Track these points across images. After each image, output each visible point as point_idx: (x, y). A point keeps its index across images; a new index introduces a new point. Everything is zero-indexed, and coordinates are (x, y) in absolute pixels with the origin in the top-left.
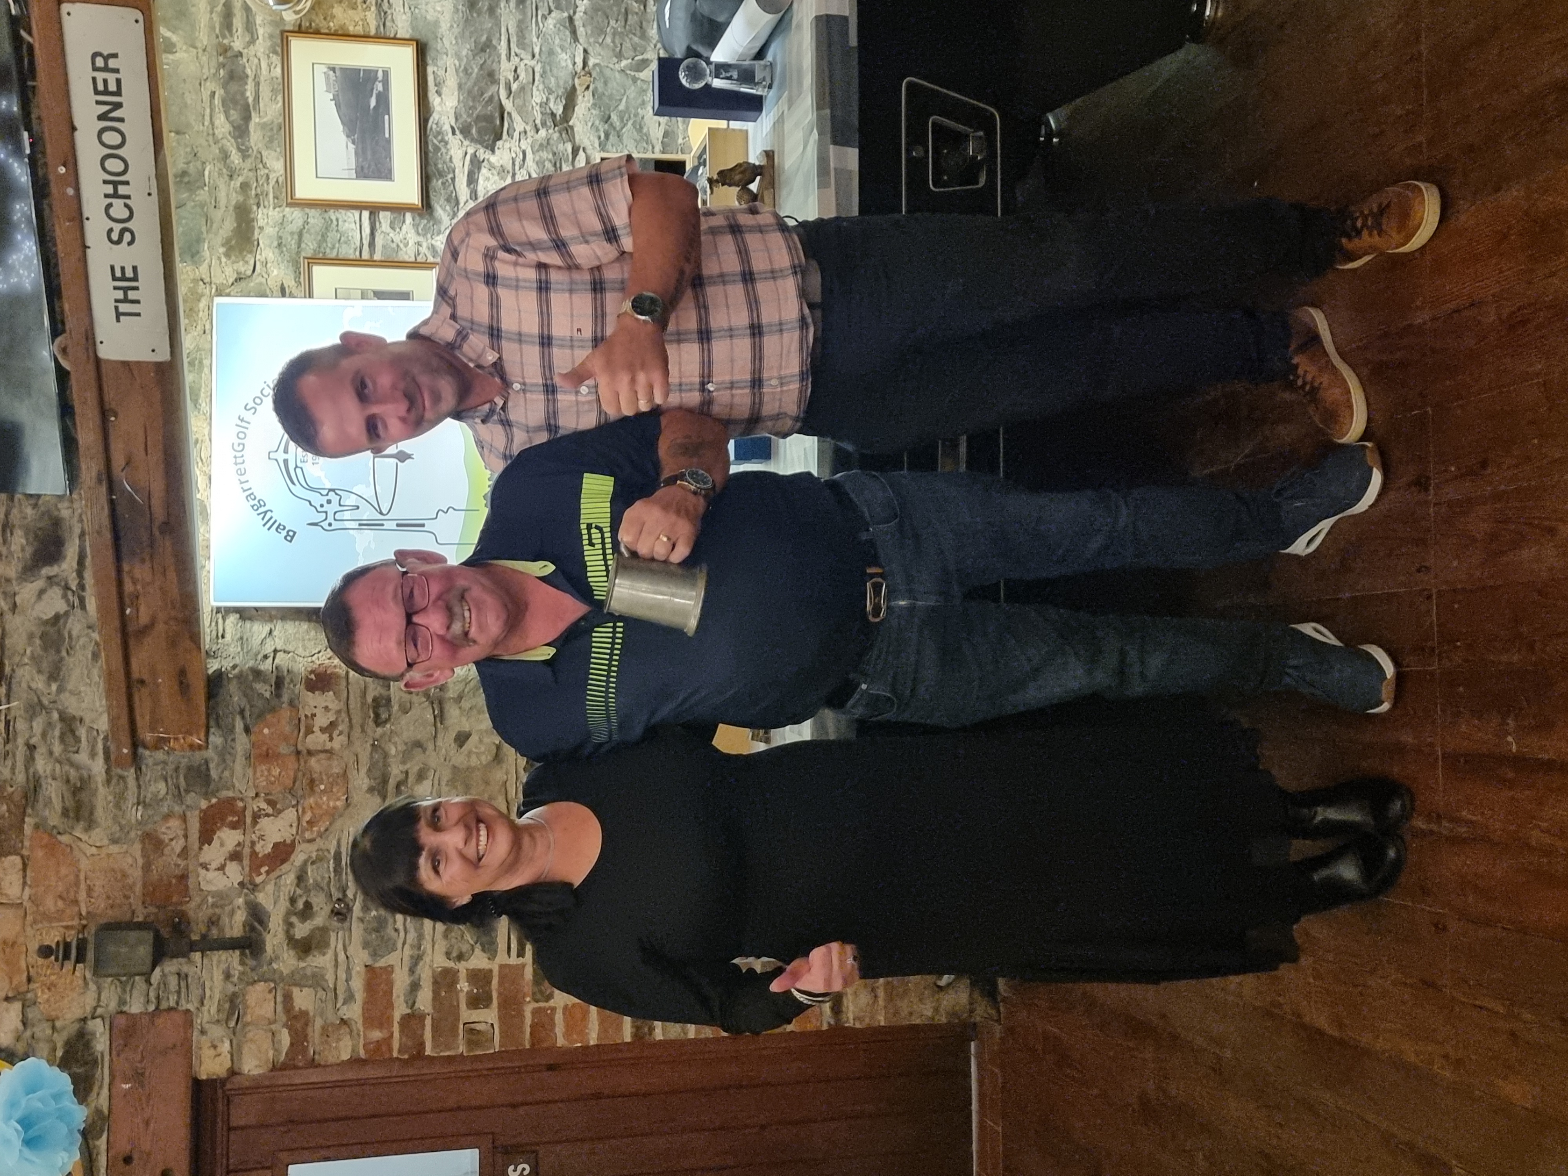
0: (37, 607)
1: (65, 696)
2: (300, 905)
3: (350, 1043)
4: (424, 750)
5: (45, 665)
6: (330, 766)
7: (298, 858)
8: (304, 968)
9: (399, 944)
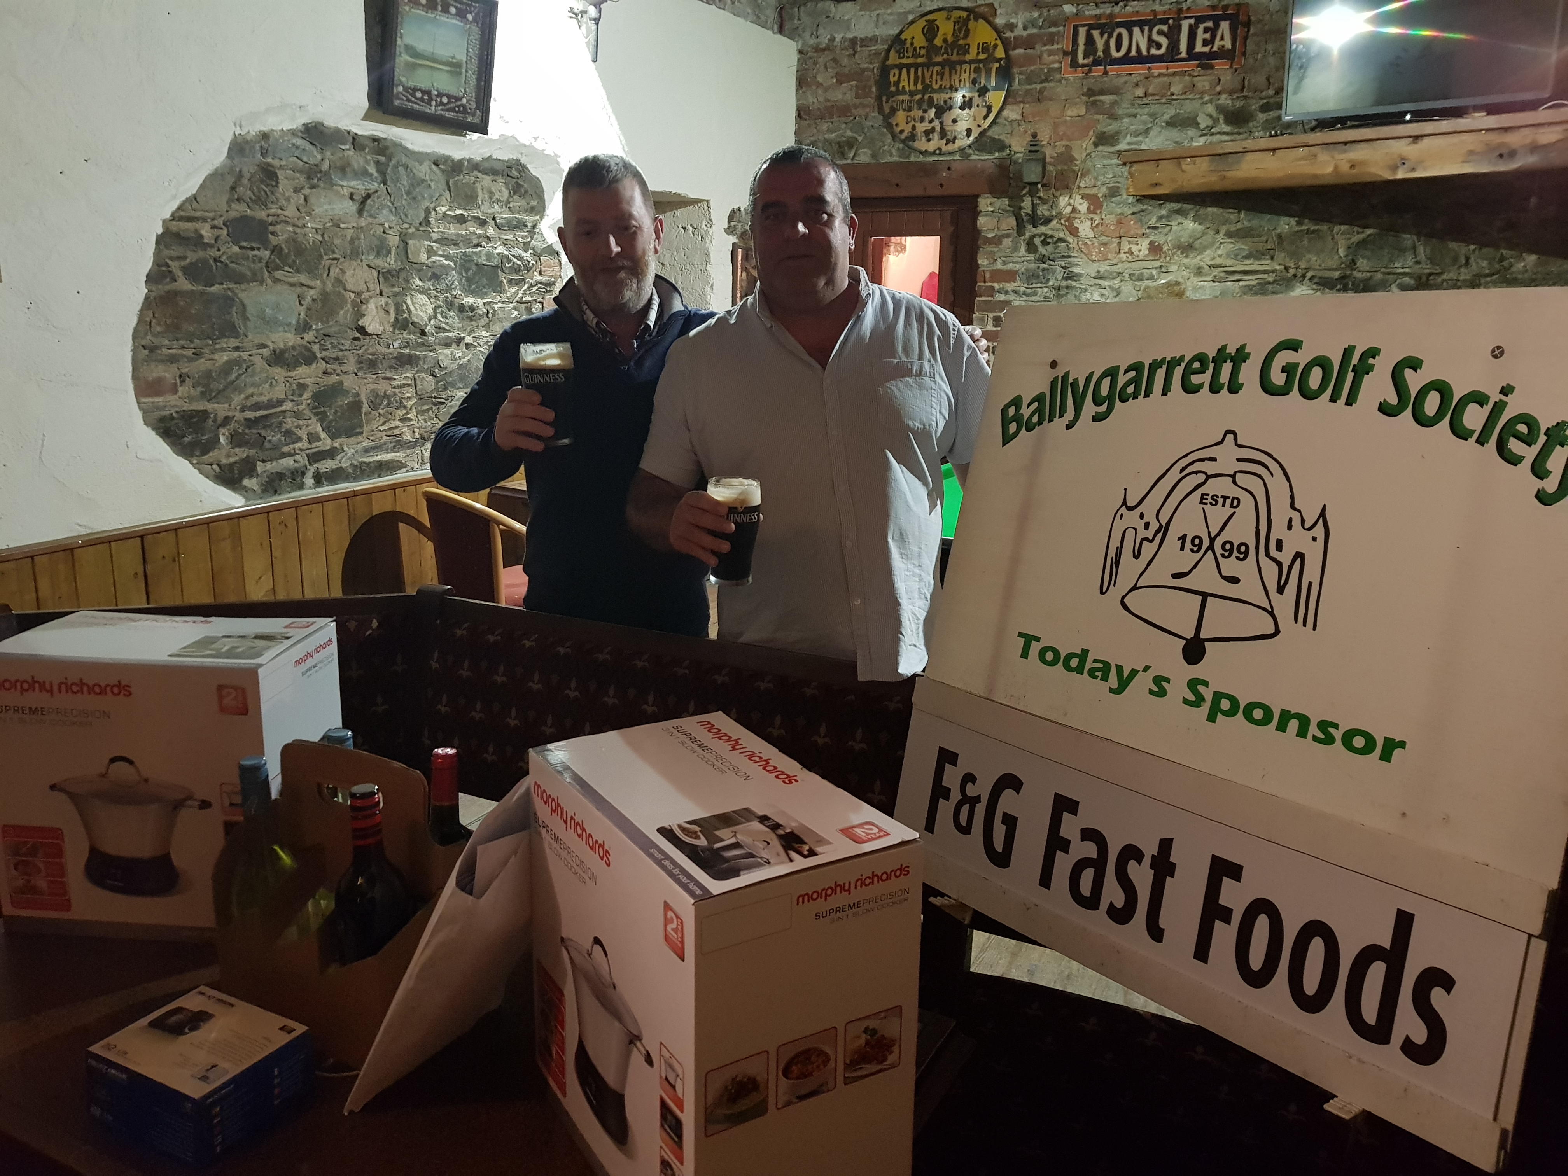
0: (1203, 116)
1: (1159, 129)
2: (1049, 240)
3: (985, 263)
4: (1116, 297)
5: (1174, 120)
6: (1111, 253)
7: (1070, 239)
8: (1020, 242)
9: (1026, 285)
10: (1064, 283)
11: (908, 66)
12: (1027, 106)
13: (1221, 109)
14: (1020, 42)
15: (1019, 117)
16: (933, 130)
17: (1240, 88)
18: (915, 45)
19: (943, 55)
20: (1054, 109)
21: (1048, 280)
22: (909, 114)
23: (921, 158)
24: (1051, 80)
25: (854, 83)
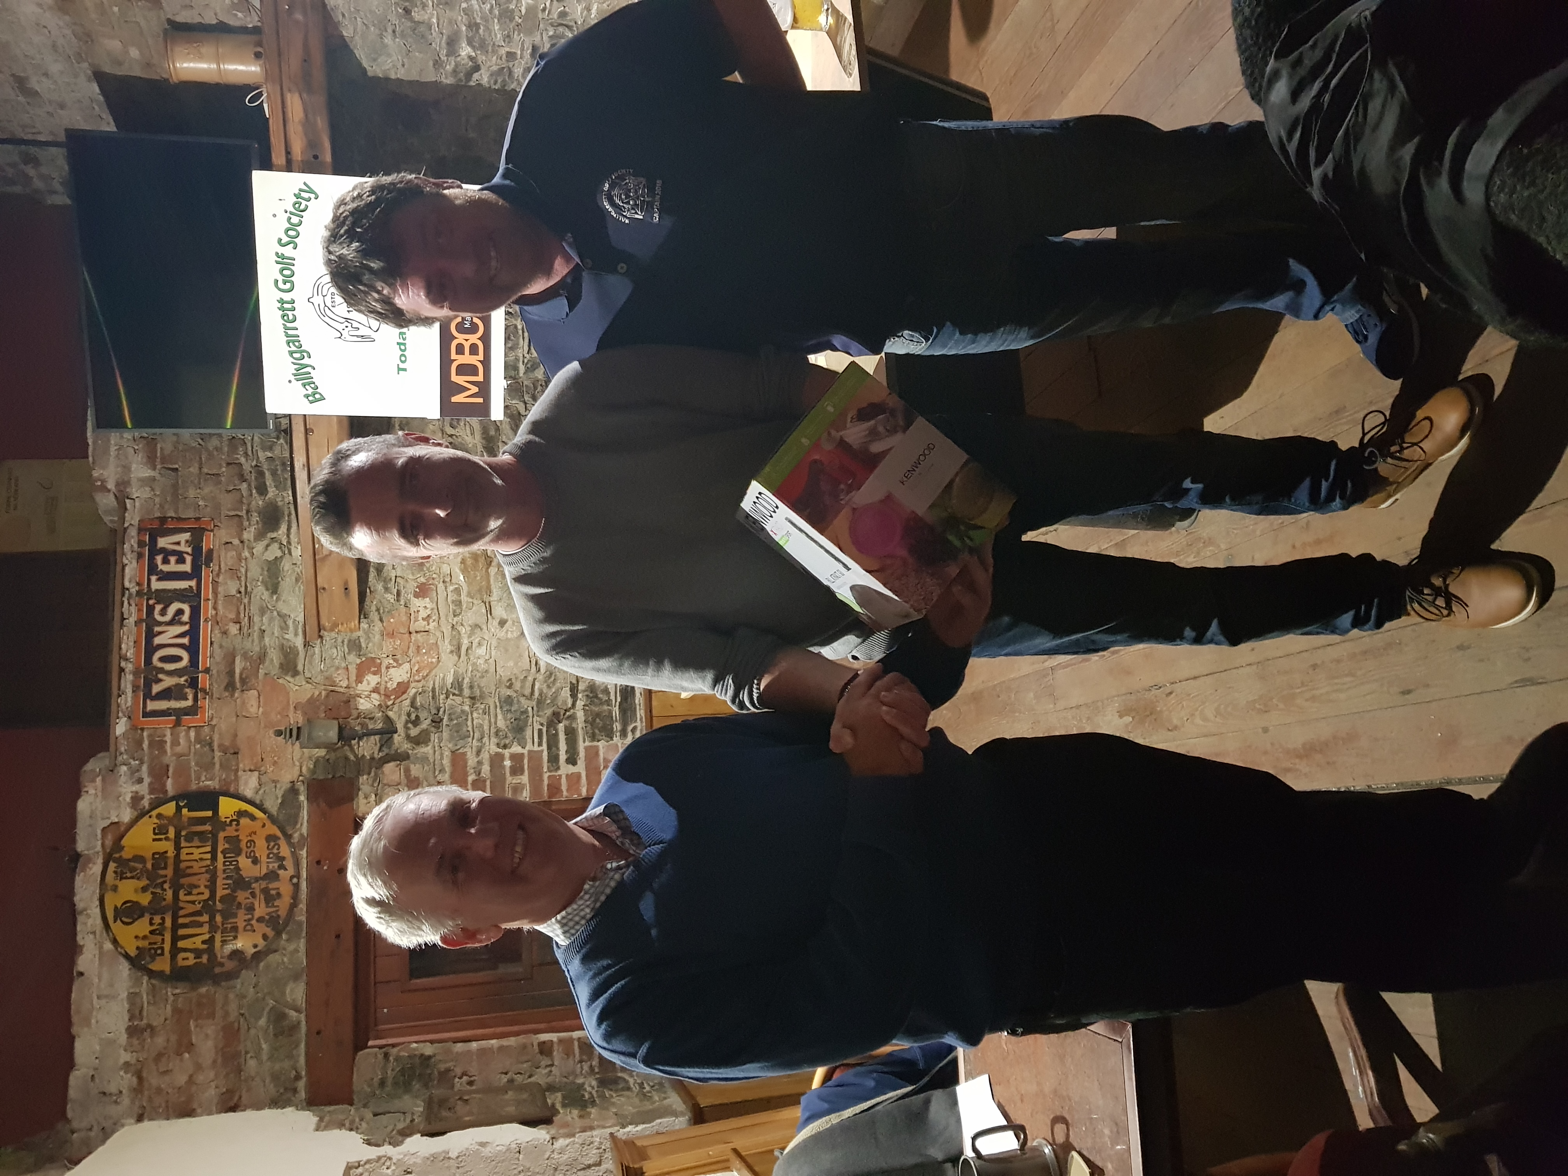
0: (266, 555)
1: (280, 603)
2: (413, 717)
4: (481, 629)
5: (269, 587)
6: (428, 640)
7: (412, 692)
8: (416, 754)
9: (470, 739)
10: (467, 692)
11: (175, 939)
12: (241, 765)
13: (259, 536)
14: (157, 787)
15: (256, 773)
16: (265, 891)
17: (237, 518)
18: (148, 934)
19: (165, 890)
20: (246, 730)
21: (463, 711)
22: (241, 929)
23: (303, 906)
24: (211, 738)
25: (192, 1024)
